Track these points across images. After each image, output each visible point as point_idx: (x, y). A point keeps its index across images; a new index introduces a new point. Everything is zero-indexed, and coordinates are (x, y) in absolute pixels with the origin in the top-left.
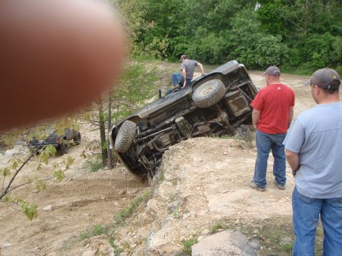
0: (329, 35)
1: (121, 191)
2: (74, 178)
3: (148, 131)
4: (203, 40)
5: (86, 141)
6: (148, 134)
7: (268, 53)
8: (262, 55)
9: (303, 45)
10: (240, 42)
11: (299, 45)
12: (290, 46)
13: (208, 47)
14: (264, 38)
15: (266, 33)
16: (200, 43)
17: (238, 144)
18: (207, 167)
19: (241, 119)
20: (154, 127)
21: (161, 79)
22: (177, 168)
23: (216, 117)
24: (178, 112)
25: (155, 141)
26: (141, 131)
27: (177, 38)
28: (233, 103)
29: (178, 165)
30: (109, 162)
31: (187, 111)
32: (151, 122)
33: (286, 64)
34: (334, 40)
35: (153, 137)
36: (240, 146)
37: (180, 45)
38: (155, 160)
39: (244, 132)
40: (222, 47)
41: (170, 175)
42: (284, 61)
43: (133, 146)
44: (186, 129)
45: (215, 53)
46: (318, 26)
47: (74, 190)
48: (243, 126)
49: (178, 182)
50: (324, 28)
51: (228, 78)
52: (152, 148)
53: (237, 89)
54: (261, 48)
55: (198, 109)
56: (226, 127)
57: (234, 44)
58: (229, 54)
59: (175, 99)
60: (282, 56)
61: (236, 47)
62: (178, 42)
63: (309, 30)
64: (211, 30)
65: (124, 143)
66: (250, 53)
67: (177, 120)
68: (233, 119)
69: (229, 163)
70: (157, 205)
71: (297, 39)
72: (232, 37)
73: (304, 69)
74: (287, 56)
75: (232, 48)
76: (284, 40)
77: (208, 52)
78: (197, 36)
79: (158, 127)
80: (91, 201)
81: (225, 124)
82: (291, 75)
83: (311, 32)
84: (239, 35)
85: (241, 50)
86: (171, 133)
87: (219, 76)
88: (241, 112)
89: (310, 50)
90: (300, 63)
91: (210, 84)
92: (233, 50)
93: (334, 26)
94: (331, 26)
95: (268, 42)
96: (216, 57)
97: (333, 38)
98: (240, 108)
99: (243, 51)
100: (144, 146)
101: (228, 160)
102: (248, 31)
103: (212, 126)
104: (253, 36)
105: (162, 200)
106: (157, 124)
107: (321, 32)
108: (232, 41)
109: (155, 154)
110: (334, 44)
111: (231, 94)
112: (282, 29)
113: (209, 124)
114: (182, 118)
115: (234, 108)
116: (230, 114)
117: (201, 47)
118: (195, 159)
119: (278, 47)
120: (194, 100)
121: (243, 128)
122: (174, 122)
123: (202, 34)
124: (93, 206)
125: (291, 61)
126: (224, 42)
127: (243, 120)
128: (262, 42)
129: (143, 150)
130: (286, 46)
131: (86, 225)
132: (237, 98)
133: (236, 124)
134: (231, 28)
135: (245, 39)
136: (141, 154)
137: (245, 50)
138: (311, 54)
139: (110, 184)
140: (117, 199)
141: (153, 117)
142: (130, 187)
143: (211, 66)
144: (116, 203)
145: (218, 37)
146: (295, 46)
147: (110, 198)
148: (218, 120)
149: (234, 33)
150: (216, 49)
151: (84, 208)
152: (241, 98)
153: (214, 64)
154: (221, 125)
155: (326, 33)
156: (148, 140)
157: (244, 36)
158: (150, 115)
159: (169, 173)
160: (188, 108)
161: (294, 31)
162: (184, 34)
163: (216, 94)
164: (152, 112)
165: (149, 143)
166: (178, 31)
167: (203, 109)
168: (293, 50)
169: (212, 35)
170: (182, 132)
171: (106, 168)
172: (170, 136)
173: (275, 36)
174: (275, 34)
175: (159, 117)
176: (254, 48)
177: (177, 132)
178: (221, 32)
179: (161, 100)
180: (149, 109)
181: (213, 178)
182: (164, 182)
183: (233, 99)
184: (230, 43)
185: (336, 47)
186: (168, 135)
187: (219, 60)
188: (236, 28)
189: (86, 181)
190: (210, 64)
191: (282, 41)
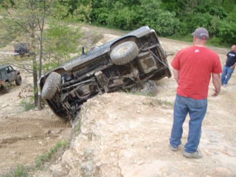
0: (209, 15)
1: (47, 131)
2: (9, 116)
3: (72, 81)
4: (119, 12)
5: (26, 83)
6: (71, 84)
7: (165, 24)
8: (161, 26)
9: (190, 20)
10: (146, 15)
11: (187, 20)
12: (181, 21)
13: (123, 17)
14: (163, 13)
15: (165, 10)
16: (117, 14)
17: (149, 101)
18: (121, 126)
19: (149, 75)
20: (76, 78)
21: (88, 38)
22: (93, 122)
23: (129, 73)
24: (97, 67)
25: (77, 91)
26: (66, 81)
27: (101, 9)
28: (144, 62)
29: (94, 120)
30: (39, 104)
31: (105, 67)
32: (75, 74)
33: (178, 33)
34: (212, 18)
35: (75, 87)
36: (151, 104)
37: (102, 14)
38: (77, 105)
39: (151, 87)
40: (133, 18)
41: (86, 129)
42: (176, 31)
43: (58, 93)
44: (104, 82)
45: (127, 22)
46: (201, 7)
47: (7, 128)
48: (150, 81)
49: (93, 138)
50: (205, 10)
51: (141, 41)
52: (74, 96)
53: (148, 50)
54: (160, 20)
55: (114, 65)
56: (137, 82)
57: (142, 16)
58: (138, 23)
59: (96, 56)
60: (175, 27)
61: (143, 18)
62: (101, 11)
63: (195, 10)
64: (125, 4)
65: (49, 91)
66: (152, 24)
67: (97, 74)
68: (143, 76)
69: (143, 123)
70: (72, 159)
71: (186, 15)
72: (140, 11)
73: (190, 37)
74: (179, 27)
75: (140, 19)
76: (177, 15)
77: (122, 21)
78: (116, 9)
79: (80, 79)
80: (20, 139)
81: (136, 79)
82: (181, 41)
83: (196, 11)
84: (146, 9)
85: (147, 21)
86: (91, 84)
87: (134, 39)
88: (150, 70)
89: (195, 24)
90: (187, 33)
91: (126, 45)
92: (141, 21)
93: (212, 8)
94: (210, 8)
95: (166, 16)
96: (128, 25)
97: (211, 16)
98: (149, 66)
99: (148, 22)
100: (67, 94)
101: (141, 119)
102: (152, 7)
103: (125, 80)
104: (156, 11)
105: (77, 155)
106: (79, 76)
107: (203, 12)
108: (140, 14)
109: (77, 101)
110: (212, 22)
111: (142, 54)
112: (176, 8)
113: (123, 79)
114: (101, 72)
115: (144, 66)
116: (141, 71)
117: (117, 17)
118: (111, 116)
119: (172, 21)
120: (112, 57)
121: (150, 83)
122: (93, 75)
123: (119, 7)
124: (20, 144)
125: (181, 31)
126: (134, 14)
127: (151, 76)
128: (162, 16)
129: (66, 97)
130: (178, 20)
131: (11, 162)
132: (147, 58)
133: (145, 80)
134: (140, 4)
135: (149, 13)
136: (65, 101)
137: (149, 21)
138: (195, 27)
139: (38, 124)
140: (42, 138)
141: (77, 70)
142: (55, 126)
143: (124, 31)
144: (40, 143)
145: (131, 10)
146: (184, 21)
147: (36, 137)
148: (130, 76)
149: (142, 8)
150: (128, 19)
151: (12, 145)
152: (151, 58)
153: (127, 30)
154: (133, 79)
155: (206, 13)
156: (72, 89)
157: (149, 10)
158: (74, 68)
159: (85, 126)
160: (106, 64)
161: (184, 10)
162: (106, 6)
163: (131, 53)
164: (75, 66)
165: (72, 92)
166: (102, 3)
167: (119, 66)
168: (182, 23)
169: (126, 8)
170: (100, 83)
171: (36, 109)
172: (90, 86)
173: (171, 12)
174: (171, 11)
175: (81, 70)
176: (155, 20)
177: (96, 84)
178: (133, 6)
179: (84, 56)
180: (74, 63)
181: (127, 141)
182: (80, 136)
183: (144, 59)
184: (139, 15)
185: (213, 23)
186: (88, 86)
187: (130, 27)
188: (144, 4)
189: (18, 120)
190: (123, 29)
191: (176, 17)
